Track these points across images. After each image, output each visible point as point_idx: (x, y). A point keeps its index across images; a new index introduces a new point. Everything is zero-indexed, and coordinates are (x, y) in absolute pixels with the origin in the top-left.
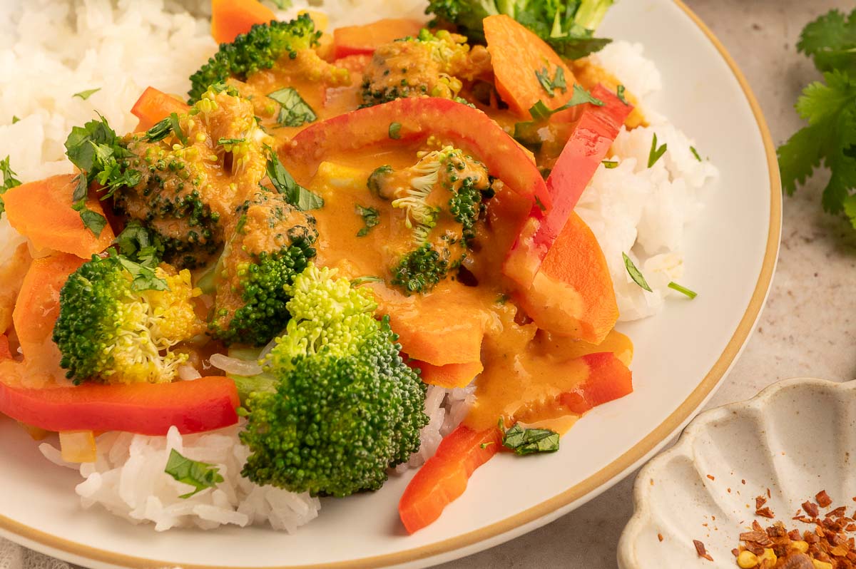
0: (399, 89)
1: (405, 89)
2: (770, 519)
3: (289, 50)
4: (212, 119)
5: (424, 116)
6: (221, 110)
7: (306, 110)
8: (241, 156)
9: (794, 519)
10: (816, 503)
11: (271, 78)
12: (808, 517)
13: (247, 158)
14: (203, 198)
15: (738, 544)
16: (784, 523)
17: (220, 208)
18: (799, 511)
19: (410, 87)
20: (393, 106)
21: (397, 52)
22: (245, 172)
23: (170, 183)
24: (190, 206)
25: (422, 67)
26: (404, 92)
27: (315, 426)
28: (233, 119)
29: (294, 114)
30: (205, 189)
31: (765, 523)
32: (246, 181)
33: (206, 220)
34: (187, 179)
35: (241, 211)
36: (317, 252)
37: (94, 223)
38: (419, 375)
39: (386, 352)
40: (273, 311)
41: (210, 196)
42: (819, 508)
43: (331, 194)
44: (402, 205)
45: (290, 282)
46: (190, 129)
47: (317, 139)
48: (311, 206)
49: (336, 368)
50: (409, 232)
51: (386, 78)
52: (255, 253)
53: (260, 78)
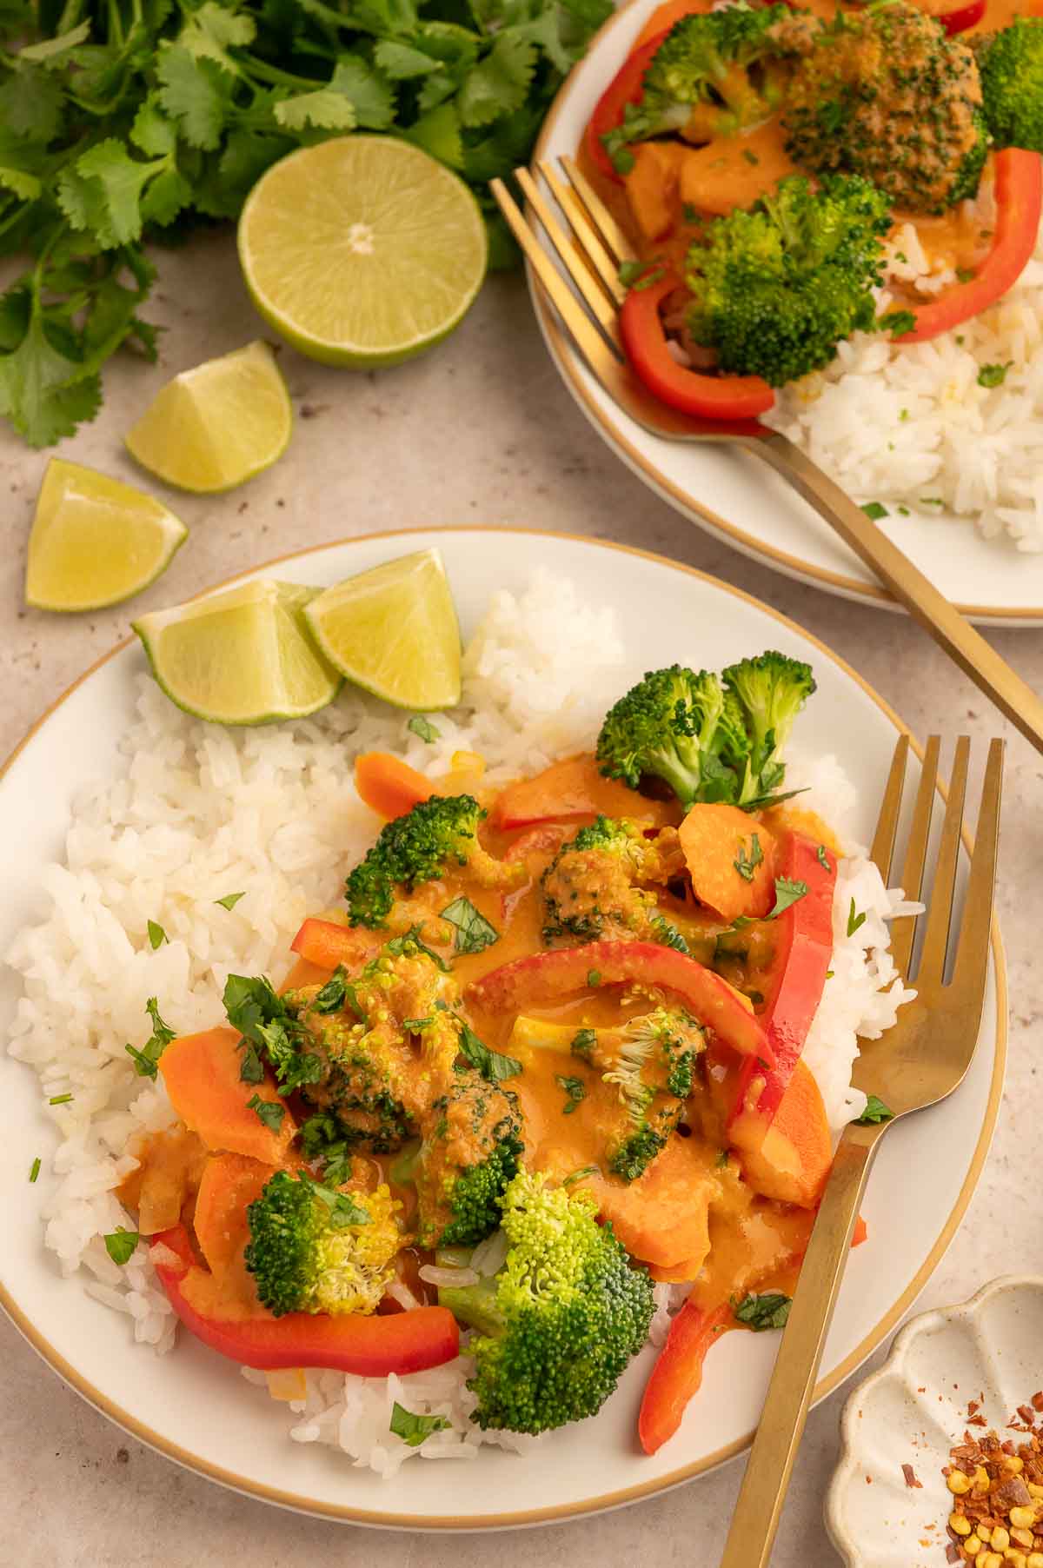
0: (590, 918)
1: (598, 918)
2: (982, 1428)
3: (458, 856)
4: (393, 995)
5: (628, 964)
6: (403, 983)
7: (485, 928)
8: (431, 1038)
9: (1008, 1427)
10: (1032, 1407)
11: (440, 887)
12: (1023, 1425)
13: (438, 1041)
14: (394, 1095)
15: (947, 1461)
16: (997, 1432)
17: (414, 1106)
18: (1014, 1417)
19: (603, 915)
20: (592, 952)
21: (583, 867)
22: (436, 1057)
23: (356, 1079)
24: (381, 1103)
25: (614, 890)
26: (597, 922)
27: (551, 1383)
28: (417, 994)
29: (473, 936)
30: (395, 1081)
31: (978, 1433)
32: (440, 1068)
33: (399, 1114)
34: (374, 1074)
35: (438, 1108)
36: (526, 1146)
37: (272, 1117)
38: (647, 1275)
39: (614, 1270)
40: (484, 1223)
41: (402, 1092)
42: (1035, 1413)
43: (531, 1055)
44: (615, 1080)
45: (502, 1192)
46: (370, 1006)
47: (506, 987)
48: (509, 1073)
49: (569, 1319)
50: (624, 1107)
51: (575, 903)
52: (462, 1165)
53: (428, 889)
